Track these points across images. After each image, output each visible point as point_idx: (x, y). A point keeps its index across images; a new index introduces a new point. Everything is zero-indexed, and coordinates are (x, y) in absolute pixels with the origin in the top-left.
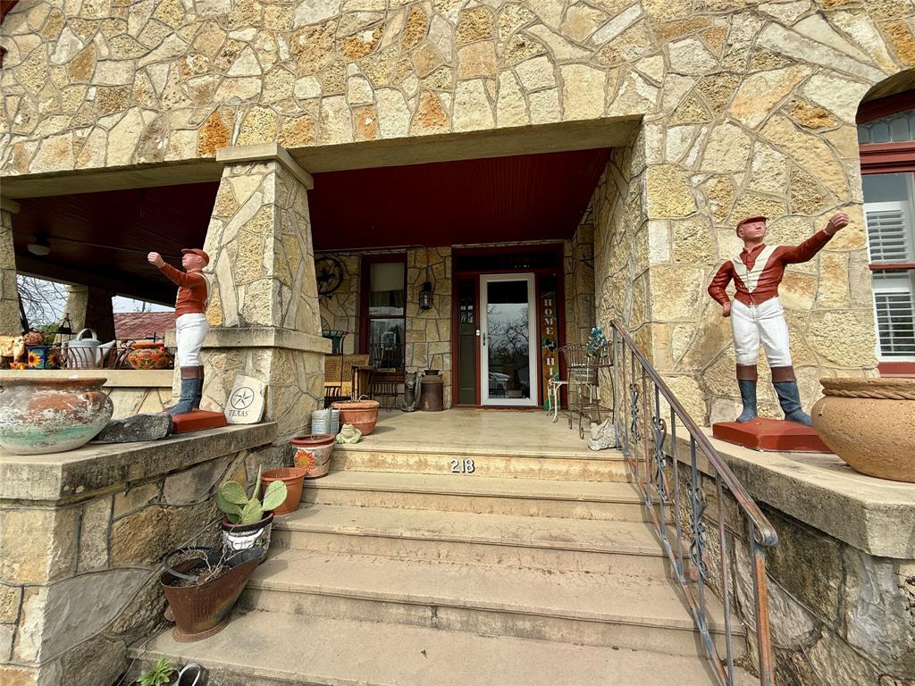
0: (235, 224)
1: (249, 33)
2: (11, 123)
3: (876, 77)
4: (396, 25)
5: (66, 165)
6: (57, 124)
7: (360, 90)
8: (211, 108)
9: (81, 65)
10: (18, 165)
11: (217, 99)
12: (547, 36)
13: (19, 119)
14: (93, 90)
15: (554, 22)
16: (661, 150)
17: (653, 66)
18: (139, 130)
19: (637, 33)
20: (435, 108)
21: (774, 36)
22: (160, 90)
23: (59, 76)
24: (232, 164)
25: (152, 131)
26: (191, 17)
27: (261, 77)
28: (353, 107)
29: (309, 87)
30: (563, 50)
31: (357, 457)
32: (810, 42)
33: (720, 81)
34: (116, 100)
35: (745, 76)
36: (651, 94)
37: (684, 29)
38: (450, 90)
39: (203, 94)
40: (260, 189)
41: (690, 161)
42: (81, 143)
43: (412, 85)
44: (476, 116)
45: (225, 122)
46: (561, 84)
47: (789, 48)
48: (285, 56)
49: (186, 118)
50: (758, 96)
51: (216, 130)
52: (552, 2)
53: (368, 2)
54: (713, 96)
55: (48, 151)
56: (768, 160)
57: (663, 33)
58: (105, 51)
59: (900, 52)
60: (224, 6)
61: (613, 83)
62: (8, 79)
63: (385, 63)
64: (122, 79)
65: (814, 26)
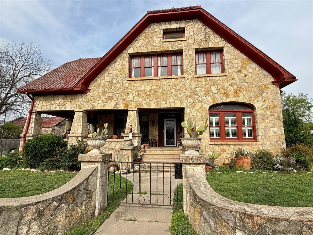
0: (131, 119)
1: (131, 91)
2: (92, 101)
3: (211, 105)
4: (153, 92)
5: (102, 108)
6: (100, 102)
7: (148, 101)
8: (126, 101)
9: (104, 93)
10: (94, 108)
11: (126, 100)
12: (173, 95)
13: (94, 100)
14: (106, 97)
15: (174, 94)
16: (187, 112)
17: (186, 101)
18: (114, 104)
19: (184, 96)
20: (158, 104)
21: (200, 98)
22: (117, 98)
23: (100, 94)
24: (130, 110)
25: (116, 104)
26: (122, 87)
27: (133, 97)
28: (147, 103)
29: (140, 100)
30: (175, 98)
31: (147, 151)
32: (204, 99)
33: (194, 103)
34: (110, 99)
35: (196, 103)
36: (185, 104)
37: (190, 96)
38: (160, 102)
39: (124, 99)
40: (134, 114)
41: (190, 113)
42: (105, 105)
43: (155, 100)
44: (164, 105)
45: (128, 103)
46: (175, 102)
47: (201, 100)
48: (137, 95)
49: (122, 103)
50: (198, 106)
51: (127, 105)
52: (173, 91)
53: (149, 88)
54: (193, 105)
55: (99, 106)
56: (199, 114)
57: (187, 97)
58: (108, 91)
59: (213, 102)
60: (127, 86)
61: (181, 103)
62: (91, 94)
63: (151, 97)
64: (111, 95)
65: (204, 98)
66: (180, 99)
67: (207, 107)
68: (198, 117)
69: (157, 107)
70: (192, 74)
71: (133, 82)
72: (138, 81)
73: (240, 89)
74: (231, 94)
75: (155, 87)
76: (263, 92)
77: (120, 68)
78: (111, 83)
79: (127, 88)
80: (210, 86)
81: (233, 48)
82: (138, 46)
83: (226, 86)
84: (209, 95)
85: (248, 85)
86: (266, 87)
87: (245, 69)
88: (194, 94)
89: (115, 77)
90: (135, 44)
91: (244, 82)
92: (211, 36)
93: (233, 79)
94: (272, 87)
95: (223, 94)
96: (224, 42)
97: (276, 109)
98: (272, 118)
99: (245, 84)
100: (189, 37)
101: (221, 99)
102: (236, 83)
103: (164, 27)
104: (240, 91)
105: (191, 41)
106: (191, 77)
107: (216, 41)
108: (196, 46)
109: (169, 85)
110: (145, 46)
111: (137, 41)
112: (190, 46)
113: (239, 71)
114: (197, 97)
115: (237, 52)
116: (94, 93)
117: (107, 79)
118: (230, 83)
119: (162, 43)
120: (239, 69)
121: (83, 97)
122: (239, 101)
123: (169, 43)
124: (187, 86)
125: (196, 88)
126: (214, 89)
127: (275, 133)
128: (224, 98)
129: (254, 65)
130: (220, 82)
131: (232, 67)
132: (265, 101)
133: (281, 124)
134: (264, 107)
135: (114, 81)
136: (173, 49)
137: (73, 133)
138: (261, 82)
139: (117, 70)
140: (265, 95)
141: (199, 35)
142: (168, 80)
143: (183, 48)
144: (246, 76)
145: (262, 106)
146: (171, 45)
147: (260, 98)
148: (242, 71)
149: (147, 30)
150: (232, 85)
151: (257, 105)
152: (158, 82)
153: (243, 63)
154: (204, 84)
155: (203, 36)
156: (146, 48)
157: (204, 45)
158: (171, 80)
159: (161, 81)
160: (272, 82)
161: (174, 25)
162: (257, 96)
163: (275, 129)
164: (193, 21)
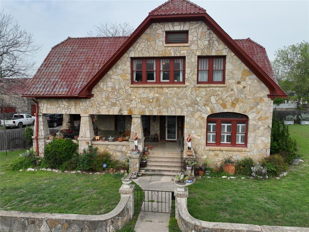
0: (135, 126)
1: (134, 97)
2: (96, 106)
3: (209, 114)
4: (155, 100)
5: (107, 114)
6: (104, 107)
7: (151, 108)
8: (129, 108)
9: (108, 98)
10: (99, 113)
11: (130, 106)
12: (174, 104)
13: (98, 106)
14: (110, 103)
15: (175, 102)
16: (186, 120)
17: (186, 110)
18: (118, 110)
19: (185, 105)
20: (160, 112)
21: (199, 108)
22: (121, 104)
23: (104, 99)
24: (134, 117)
25: (120, 110)
26: (125, 93)
27: (137, 104)
28: (150, 110)
29: (143, 107)
30: (176, 106)
32: (203, 109)
33: (193, 113)
34: (114, 105)
35: (196, 112)
36: (186, 113)
37: (190, 106)
38: (162, 110)
39: (128, 106)
40: (138, 121)
41: (190, 121)
42: (109, 111)
43: (157, 108)
44: (165, 113)
45: (131, 110)
46: (176, 110)
47: (201, 110)
48: (140, 102)
49: (125, 109)
50: (197, 115)
51: (130, 111)
52: (175, 99)
53: (151, 95)
54: (192, 114)
55: (104, 111)
56: (197, 123)
57: (187, 106)
58: (111, 96)
59: (211, 112)
60: (130, 92)
61: (182, 111)
62: (95, 99)
63: (154, 104)
64: (114, 101)
65: (203, 107)
66: (181, 108)
67: (205, 116)
68: (197, 125)
69: (159, 115)
70: (193, 83)
71: (135, 89)
72: (141, 88)
73: (237, 100)
74: (228, 105)
75: (157, 95)
76: (258, 104)
77: (122, 73)
78: (113, 88)
79: (130, 95)
80: (210, 97)
81: (236, 57)
82: (139, 49)
83: (224, 97)
84: (208, 105)
85: (245, 97)
86: (261, 99)
87: (245, 80)
88: (195, 103)
89: (117, 83)
90: (137, 46)
91: (242, 93)
92: (215, 42)
93: (232, 90)
94: (267, 99)
95: (221, 105)
96: (228, 49)
97: (267, 120)
98: (262, 128)
99: (243, 96)
100: (193, 42)
101: (219, 109)
102: (234, 94)
103: (167, 29)
104: (237, 102)
105: (194, 47)
106: (192, 86)
107: (220, 49)
108: (199, 53)
109: (171, 94)
110: (146, 50)
111: (138, 44)
112: (193, 52)
113: (239, 83)
114: (197, 106)
115: (239, 61)
116: (97, 98)
117: (110, 84)
118: (229, 94)
119: (164, 48)
120: (239, 80)
121: (88, 102)
122: (235, 111)
123: (171, 48)
124: (188, 95)
125: (197, 98)
126: (213, 99)
127: (263, 141)
128: (222, 108)
129: (254, 76)
130: (220, 93)
131: (233, 78)
132: (258, 113)
133: (269, 134)
134: (257, 118)
135: (117, 87)
136: (175, 55)
137: (82, 137)
138: (257, 94)
139: (119, 76)
140: (259, 107)
141: (202, 41)
142: (170, 89)
143: (186, 55)
144: (244, 87)
145: (255, 118)
146: (173, 50)
147: (254, 110)
148: (242, 83)
149: (148, 31)
150: (231, 96)
151: (251, 117)
152: (160, 89)
153: (243, 75)
154: (204, 94)
155: (207, 43)
156: (148, 52)
157: (206, 53)
158: (172, 88)
159: (163, 89)
160: (268, 95)
161: (178, 27)
162: (252, 108)
163: (264, 138)
164: (197, 23)
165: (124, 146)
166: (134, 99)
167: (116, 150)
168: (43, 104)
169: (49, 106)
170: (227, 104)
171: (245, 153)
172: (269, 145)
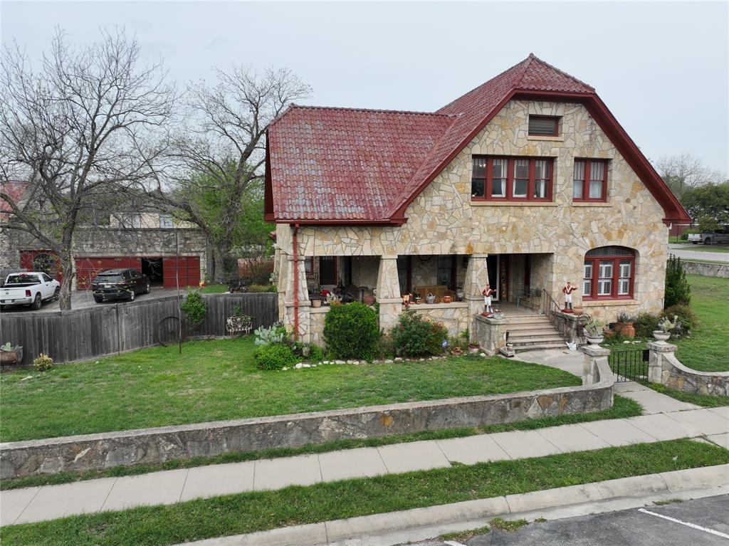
0: (479, 272)
1: (477, 224)
2: (411, 239)
3: (588, 250)
4: (510, 228)
5: (430, 253)
6: (426, 241)
7: (503, 241)
8: (468, 242)
9: (432, 225)
10: (415, 252)
11: (470, 240)
12: (539, 234)
13: (414, 239)
14: (436, 233)
15: (541, 231)
16: (556, 260)
17: (556, 243)
18: (450, 246)
19: (554, 236)
20: (518, 247)
21: (575, 240)
22: (455, 235)
23: (425, 228)
25: (454, 246)
26: (462, 217)
27: (480, 235)
28: (501, 245)
29: (492, 239)
30: (542, 238)
32: (580, 242)
33: (567, 247)
34: (442, 236)
35: (570, 247)
36: (555, 249)
37: (562, 236)
38: (521, 243)
39: (466, 238)
40: (482, 263)
41: (560, 262)
42: (433, 247)
43: (513, 241)
44: (526, 250)
45: (472, 245)
46: (541, 245)
47: (577, 243)
48: (486, 231)
49: (462, 244)
50: (572, 251)
51: (470, 248)
52: (540, 227)
53: (504, 220)
54: (565, 251)
55: (424, 248)
56: (572, 263)
57: (559, 237)
58: (438, 222)
59: (592, 245)
60: (470, 215)
61: (550, 246)
62: (409, 227)
63: (507, 236)
64: (443, 230)
65: (581, 239)
66: (549, 240)
67: (583, 253)
68: (571, 268)
69: (515, 252)
70: (568, 201)
71: (480, 208)
72: (488, 208)
73: (625, 227)
74: (614, 234)
75: (514, 220)
76: (651, 233)
77: (458, 181)
78: (443, 208)
79: (471, 218)
80: (590, 222)
81: (624, 162)
82: (489, 141)
83: (609, 222)
84: (587, 235)
85: (636, 222)
86: (655, 226)
87: (635, 197)
88: (569, 232)
89: (450, 198)
90: (485, 137)
91: (632, 217)
92: (599, 137)
93: (619, 212)
94: (661, 226)
95: (605, 234)
96: (615, 150)
97: (661, 256)
98: (655, 268)
99: (632, 220)
100: (568, 136)
101: (602, 242)
102: (622, 218)
103: (532, 112)
104: (626, 230)
105: (569, 143)
106: (566, 205)
107: (605, 148)
108: (576, 154)
109: (534, 217)
110: (500, 143)
111: (487, 133)
112: (568, 152)
113: (628, 201)
114: (572, 237)
115: (629, 169)
116: (414, 225)
117: (437, 200)
118: (615, 217)
119: (527, 142)
120: (628, 196)
121: (396, 233)
122: (622, 245)
123: (537, 142)
124: (560, 220)
125: (572, 224)
126: (594, 226)
127: (655, 288)
128: (606, 240)
129: (647, 192)
130: (603, 216)
131: (620, 194)
132: (651, 246)
133: (664, 276)
134: (649, 254)
135: (449, 205)
136: (543, 155)
137: (387, 297)
138: (650, 218)
139: (453, 186)
140: (652, 237)
141: (582, 134)
142: (533, 209)
143: (558, 155)
144: (635, 208)
145: (646, 253)
146: (539, 147)
147: (646, 242)
148: (632, 201)
149: (503, 112)
150: (617, 221)
151: (642, 251)
152: (519, 211)
153: (633, 189)
154: (582, 218)
155: (587, 138)
156: (502, 147)
157: (586, 154)
158: (537, 208)
159: (523, 210)
160: (663, 219)
161: (547, 110)
162: (644, 239)
163: (656, 284)
164: (575, 107)
165: (457, 310)
166: (477, 226)
167: (443, 318)
168: (305, 238)
169: (318, 242)
170: (613, 232)
171: (634, 306)
172: (664, 292)
